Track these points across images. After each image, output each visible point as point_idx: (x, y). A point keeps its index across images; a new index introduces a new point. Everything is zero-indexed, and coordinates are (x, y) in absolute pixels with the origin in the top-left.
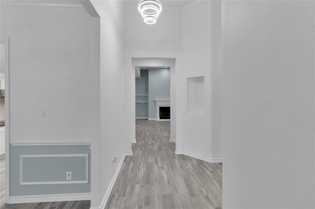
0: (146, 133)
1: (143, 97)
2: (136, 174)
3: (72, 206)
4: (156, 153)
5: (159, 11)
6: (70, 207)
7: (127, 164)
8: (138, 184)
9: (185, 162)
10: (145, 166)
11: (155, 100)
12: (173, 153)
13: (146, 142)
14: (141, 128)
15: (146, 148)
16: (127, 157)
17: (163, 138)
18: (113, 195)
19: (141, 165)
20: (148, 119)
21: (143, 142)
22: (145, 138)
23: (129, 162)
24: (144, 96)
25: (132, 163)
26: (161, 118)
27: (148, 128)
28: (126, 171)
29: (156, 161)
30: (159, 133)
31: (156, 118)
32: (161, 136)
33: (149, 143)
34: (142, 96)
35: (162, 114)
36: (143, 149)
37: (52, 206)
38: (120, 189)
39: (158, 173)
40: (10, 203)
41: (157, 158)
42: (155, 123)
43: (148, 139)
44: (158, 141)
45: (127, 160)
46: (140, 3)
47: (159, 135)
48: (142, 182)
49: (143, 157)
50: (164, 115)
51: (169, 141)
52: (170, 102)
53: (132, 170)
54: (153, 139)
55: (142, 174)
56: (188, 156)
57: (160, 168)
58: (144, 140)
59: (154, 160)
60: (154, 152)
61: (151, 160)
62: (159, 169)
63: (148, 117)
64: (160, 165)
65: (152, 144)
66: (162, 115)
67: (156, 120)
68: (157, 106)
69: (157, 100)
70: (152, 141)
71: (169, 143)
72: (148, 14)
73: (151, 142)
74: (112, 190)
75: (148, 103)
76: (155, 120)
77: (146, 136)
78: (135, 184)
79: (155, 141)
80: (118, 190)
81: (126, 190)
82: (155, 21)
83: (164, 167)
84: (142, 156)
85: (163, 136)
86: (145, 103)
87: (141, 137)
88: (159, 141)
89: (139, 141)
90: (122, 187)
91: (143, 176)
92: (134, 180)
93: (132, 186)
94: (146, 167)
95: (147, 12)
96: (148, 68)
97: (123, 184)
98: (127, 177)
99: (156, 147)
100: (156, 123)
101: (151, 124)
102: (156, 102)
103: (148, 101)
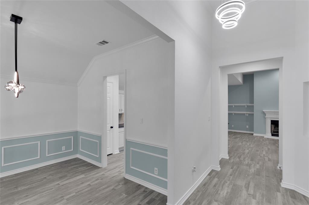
0: (244, 150)
1: (246, 107)
2: (218, 191)
3: (157, 196)
4: (251, 177)
5: (242, 11)
6: (155, 196)
7: (211, 178)
8: (216, 201)
9: (294, 202)
10: (231, 186)
11: (263, 111)
12: (276, 184)
13: (242, 160)
14: (240, 144)
15: (238, 167)
16: (213, 171)
17: (269, 161)
18: (189, 201)
19: (227, 184)
20: (253, 134)
21: (238, 160)
22: (241, 156)
23: (214, 177)
24: (247, 106)
25: (216, 178)
26: (273, 135)
27: (250, 145)
28: (208, 184)
29: (247, 185)
30: (264, 153)
31: (265, 133)
32: (266, 158)
33: (244, 162)
34: (245, 106)
36: (234, 167)
37: (145, 190)
38: (196, 199)
39: (245, 200)
40: (126, 178)
41: (249, 182)
42: (261, 140)
43: (244, 158)
44: (258, 163)
45: (213, 174)
46: (218, 10)
47: (262, 155)
48: (221, 201)
49: (232, 177)
51: (276, 167)
52: (278, 114)
53: (215, 186)
54: (252, 160)
55: (225, 194)
56: (304, 196)
57: (250, 196)
58: (239, 157)
59: (244, 184)
60: (248, 175)
61: (241, 183)
62: (248, 196)
63: (253, 131)
64: (251, 191)
65: (249, 165)
67: (265, 137)
68: (266, 119)
69: (266, 112)
70: (250, 162)
71: (276, 169)
72: (227, 18)
73: (248, 162)
74: (190, 197)
75: (253, 114)
76: (263, 137)
77: (244, 153)
78: (214, 200)
79: (254, 162)
80: (195, 199)
81: (203, 202)
82: (236, 24)
83: (256, 196)
84: (231, 175)
85: (269, 158)
86: (249, 114)
87: (236, 154)
88: (260, 163)
89: (232, 158)
90: (199, 198)
91: (224, 196)
92: (213, 196)
93: (209, 201)
94: (232, 189)
95: (225, 16)
97: (201, 195)
98: (206, 190)
99: (252, 170)
100: (263, 140)
101: (255, 140)
102: (265, 114)
103: (253, 112)
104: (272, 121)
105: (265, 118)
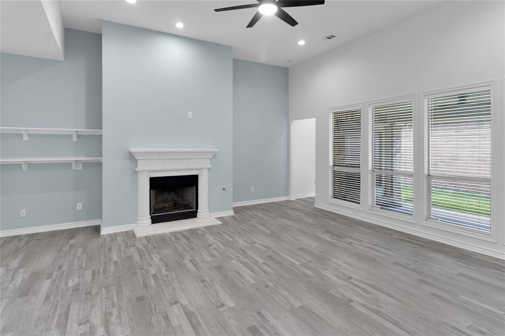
1: (75, 139)
11: (133, 150)
20: (97, 229)
24: (78, 136)
26: (155, 220)
34: (71, 136)
35: (157, 203)
50: (166, 205)
63: (100, 216)
66: (161, 206)
68: (139, 175)
69: (139, 153)
75: (100, 164)
86: (85, 164)
96: (102, 22)
102: (136, 160)
103: (101, 156)
104: (152, 180)
105: (136, 172)
